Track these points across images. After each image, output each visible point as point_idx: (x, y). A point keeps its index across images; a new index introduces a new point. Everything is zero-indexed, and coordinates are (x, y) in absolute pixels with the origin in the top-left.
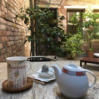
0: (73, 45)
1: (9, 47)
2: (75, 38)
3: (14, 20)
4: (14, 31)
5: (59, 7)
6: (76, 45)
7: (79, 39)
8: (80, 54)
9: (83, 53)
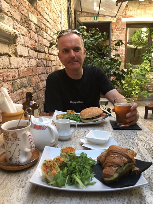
0: (134, 81)
1: (41, 90)
2: (138, 70)
3: (46, 50)
4: (47, 66)
5: (114, 20)
6: (139, 82)
7: (144, 72)
8: (146, 96)
9: (150, 94)
